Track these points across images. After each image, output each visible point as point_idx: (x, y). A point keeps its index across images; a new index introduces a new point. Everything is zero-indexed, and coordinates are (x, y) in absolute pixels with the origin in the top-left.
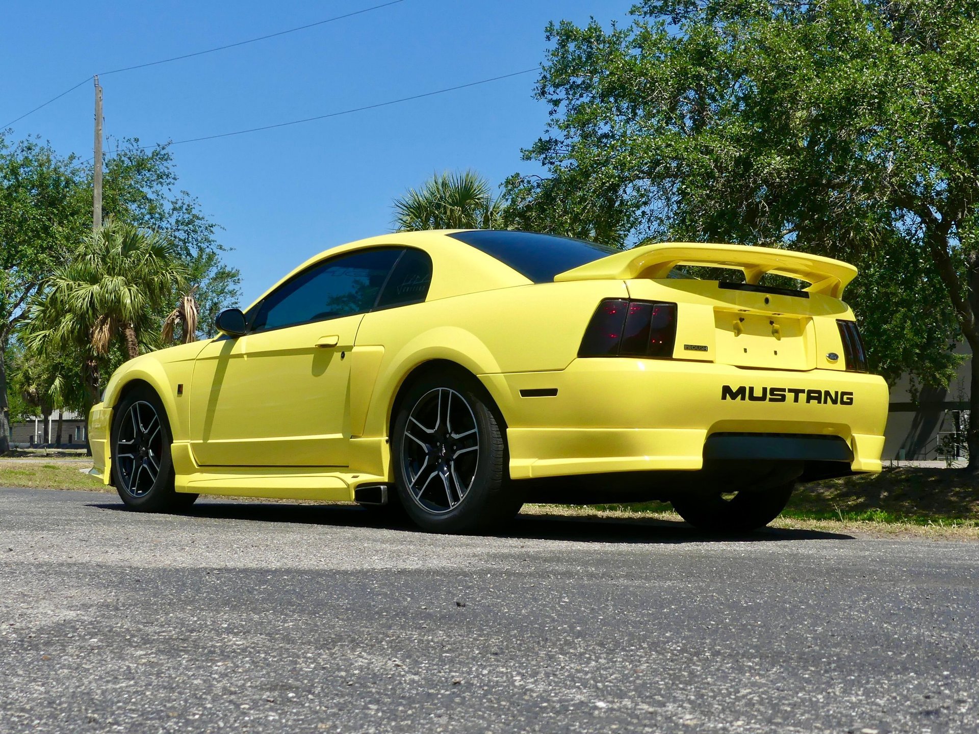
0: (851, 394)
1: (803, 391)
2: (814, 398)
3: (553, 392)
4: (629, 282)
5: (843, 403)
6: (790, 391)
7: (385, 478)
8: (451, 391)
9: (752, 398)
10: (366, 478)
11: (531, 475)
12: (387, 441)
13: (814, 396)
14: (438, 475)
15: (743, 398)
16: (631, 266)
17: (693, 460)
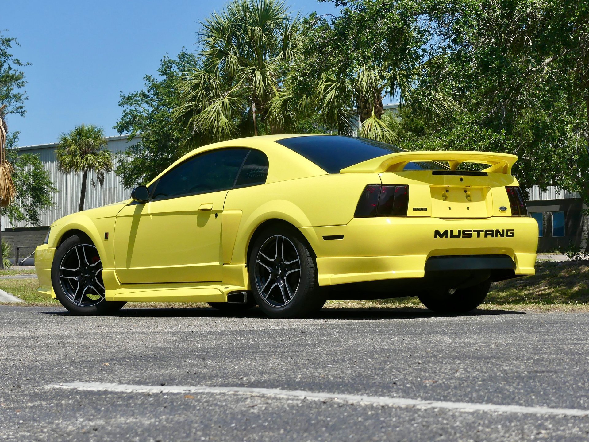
0: (513, 230)
1: (482, 231)
2: (489, 234)
3: (341, 237)
4: (381, 174)
5: (507, 236)
6: (475, 231)
7: (246, 288)
8: (284, 237)
9: (452, 236)
10: (233, 288)
11: (330, 283)
12: (246, 266)
13: (489, 233)
14: (277, 285)
15: (447, 237)
16: (382, 165)
17: (419, 272)
